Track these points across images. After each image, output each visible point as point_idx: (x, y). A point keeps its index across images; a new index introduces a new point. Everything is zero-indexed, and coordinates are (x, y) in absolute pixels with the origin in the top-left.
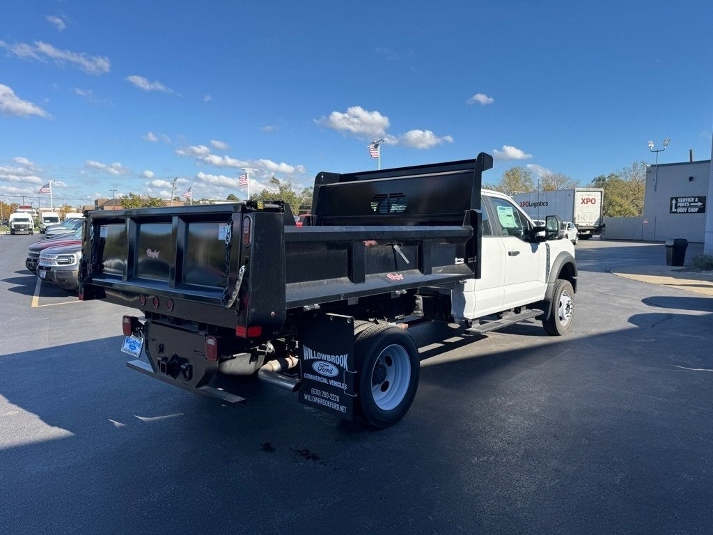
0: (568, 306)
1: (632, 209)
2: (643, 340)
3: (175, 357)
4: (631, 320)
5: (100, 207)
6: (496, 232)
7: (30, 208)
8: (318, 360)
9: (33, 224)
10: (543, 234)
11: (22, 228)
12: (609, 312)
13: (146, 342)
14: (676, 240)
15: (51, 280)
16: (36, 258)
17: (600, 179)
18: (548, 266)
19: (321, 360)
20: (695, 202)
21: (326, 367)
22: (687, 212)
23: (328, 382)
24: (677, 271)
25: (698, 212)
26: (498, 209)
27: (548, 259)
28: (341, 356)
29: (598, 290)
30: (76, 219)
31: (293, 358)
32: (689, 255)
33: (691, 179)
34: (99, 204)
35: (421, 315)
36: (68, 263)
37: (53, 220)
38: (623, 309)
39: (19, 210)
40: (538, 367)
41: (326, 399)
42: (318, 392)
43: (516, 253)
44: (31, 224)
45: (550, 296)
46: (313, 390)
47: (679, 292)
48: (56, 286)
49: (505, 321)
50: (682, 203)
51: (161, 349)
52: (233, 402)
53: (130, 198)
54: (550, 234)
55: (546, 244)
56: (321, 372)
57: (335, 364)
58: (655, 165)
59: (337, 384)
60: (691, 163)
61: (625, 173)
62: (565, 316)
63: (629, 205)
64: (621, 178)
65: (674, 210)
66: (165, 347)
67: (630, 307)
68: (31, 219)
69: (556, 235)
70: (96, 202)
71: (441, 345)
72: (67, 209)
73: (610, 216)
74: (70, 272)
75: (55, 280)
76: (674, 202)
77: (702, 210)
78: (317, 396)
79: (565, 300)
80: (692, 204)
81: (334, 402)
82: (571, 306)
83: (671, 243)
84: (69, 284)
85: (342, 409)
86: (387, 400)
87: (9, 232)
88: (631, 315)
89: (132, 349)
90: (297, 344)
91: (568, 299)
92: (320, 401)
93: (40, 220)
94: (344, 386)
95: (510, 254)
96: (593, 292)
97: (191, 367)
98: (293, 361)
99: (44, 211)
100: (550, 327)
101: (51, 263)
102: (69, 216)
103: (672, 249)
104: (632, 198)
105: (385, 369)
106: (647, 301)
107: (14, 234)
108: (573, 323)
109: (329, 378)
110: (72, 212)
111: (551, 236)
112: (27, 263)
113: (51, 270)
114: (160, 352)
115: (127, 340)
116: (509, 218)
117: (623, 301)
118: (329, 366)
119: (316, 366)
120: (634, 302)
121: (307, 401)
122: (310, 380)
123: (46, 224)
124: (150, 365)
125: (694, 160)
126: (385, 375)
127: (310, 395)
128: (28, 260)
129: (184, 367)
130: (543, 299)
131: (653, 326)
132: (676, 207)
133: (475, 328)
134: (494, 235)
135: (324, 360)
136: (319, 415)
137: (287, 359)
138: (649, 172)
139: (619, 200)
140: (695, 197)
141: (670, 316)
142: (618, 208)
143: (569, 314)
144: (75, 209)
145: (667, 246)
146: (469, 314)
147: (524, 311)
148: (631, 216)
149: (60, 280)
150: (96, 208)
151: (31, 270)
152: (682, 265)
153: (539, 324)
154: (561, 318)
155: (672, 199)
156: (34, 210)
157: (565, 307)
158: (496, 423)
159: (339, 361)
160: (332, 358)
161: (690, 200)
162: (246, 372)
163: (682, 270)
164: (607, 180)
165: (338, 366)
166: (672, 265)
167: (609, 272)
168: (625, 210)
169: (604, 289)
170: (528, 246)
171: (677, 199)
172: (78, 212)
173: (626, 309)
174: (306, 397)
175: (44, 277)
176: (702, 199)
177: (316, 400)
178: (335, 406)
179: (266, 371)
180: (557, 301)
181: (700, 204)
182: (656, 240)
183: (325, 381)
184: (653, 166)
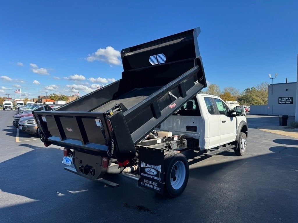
0: (245, 143)
1: (262, 102)
2: (277, 158)
3: (87, 166)
4: (270, 149)
5: (40, 99)
6: (217, 113)
7: (11, 99)
8: (147, 167)
9: (13, 106)
10: (235, 113)
11: (8, 107)
12: (260, 146)
13: (74, 159)
14: (283, 115)
15: (24, 131)
16: (17, 121)
17: (248, 89)
18: (237, 127)
19: (149, 167)
20: (289, 99)
21: (151, 171)
22: (286, 103)
23: (152, 177)
24: (284, 128)
25: (290, 103)
26: (217, 103)
27: (237, 124)
28: (158, 166)
29: (253, 136)
30: (31, 104)
31: (136, 166)
32: (289, 121)
33: (287, 90)
34: (40, 98)
35: (186, 147)
36: (32, 123)
37: (21, 104)
38: (265, 144)
39: (6, 100)
40: (235, 170)
41: (151, 184)
42: (147, 181)
43: (225, 122)
44: (12, 106)
45: (238, 139)
46: (145, 181)
47: (287, 138)
48: (26, 133)
49: (221, 150)
50: (283, 99)
51: (81, 162)
52: (114, 186)
53: (53, 95)
54: (238, 113)
55: (236, 118)
56: (149, 173)
57: (155, 169)
58: (272, 84)
59: (156, 178)
60: (287, 83)
61: (258, 87)
62: (244, 148)
63: (260, 100)
64: (256, 89)
65: (280, 102)
66: (82, 161)
67: (268, 144)
68: (12, 104)
69: (240, 114)
70: (39, 97)
71: (192, 160)
72: (27, 100)
73: (253, 104)
74: (32, 127)
75: (26, 130)
76: (280, 99)
77: (292, 103)
78: (147, 183)
79: (243, 141)
80: (287, 100)
81: (155, 186)
82: (246, 144)
83: (282, 117)
84: (32, 132)
85: (159, 189)
86: (176, 185)
87: (2, 109)
88: (269, 147)
89: (67, 162)
90: (138, 160)
91: (245, 140)
92: (148, 185)
93: (16, 104)
94: (159, 179)
95: (222, 122)
96: (251, 137)
97: (94, 170)
98: (135, 167)
99: (17, 100)
100: (237, 152)
101: (25, 123)
102: (28, 102)
103: (281, 119)
104: (261, 97)
105: (175, 171)
106: (275, 141)
107: (5, 110)
108: (246, 151)
109: (152, 175)
110: (28, 101)
111: (238, 114)
112: (13, 123)
113: (24, 126)
114: (80, 163)
115: (65, 158)
116: (221, 107)
117: (265, 141)
118: (152, 170)
119: (146, 170)
120: (269, 142)
121: (142, 185)
122: (144, 176)
123: (18, 106)
124: (75, 169)
125: (287, 82)
126: (175, 174)
127: (144, 182)
128: (14, 122)
129: (92, 170)
130: (235, 141)
131: (280, 152)
132: (281, 101)
133: (209, 153)
134: (216, 114)
135: (150, 168)
136: (146, 191)
137: (133, 167)
138: (269, 87)
139: (256, 98)
140: (289, 97)
141: (286, 148)
142: (256, 101)
143: (245, 147)
144: (30, 100)
145: (279, 118)
146: (207, 147)
147: (227, 146)
148: (261, 105)
149: (28, 130)
150: (39, 99)
151: (15, 126)
152: (286, 126)
153: (233, 151)
154: (242, 149)
155: (279, 98)
156: (12, 100)
157: (244, 144)
158: (223, 195)
159: (157, 168)
160: (154, 167)
161: (287, 98)
162: (117, 172)
163: (286, 128)
164: (250, 90)
165: (157, 170)
166: (282, 126)
167: (256, 128)
168: (259, 102)
169: (256, 136)
170: (229, 118)
171: (281, 98)
172: (31, 101)
173: (267, 144)
174: (142, 183)
175: (21, 129)
176: (292, 98)
177: (146, 185)
178: (155, 188)
179: (125, 172)
180: (240, 141)
181: (291, 100)
182: (273, 114)
183: (151, 177)
184: (271, 84)
